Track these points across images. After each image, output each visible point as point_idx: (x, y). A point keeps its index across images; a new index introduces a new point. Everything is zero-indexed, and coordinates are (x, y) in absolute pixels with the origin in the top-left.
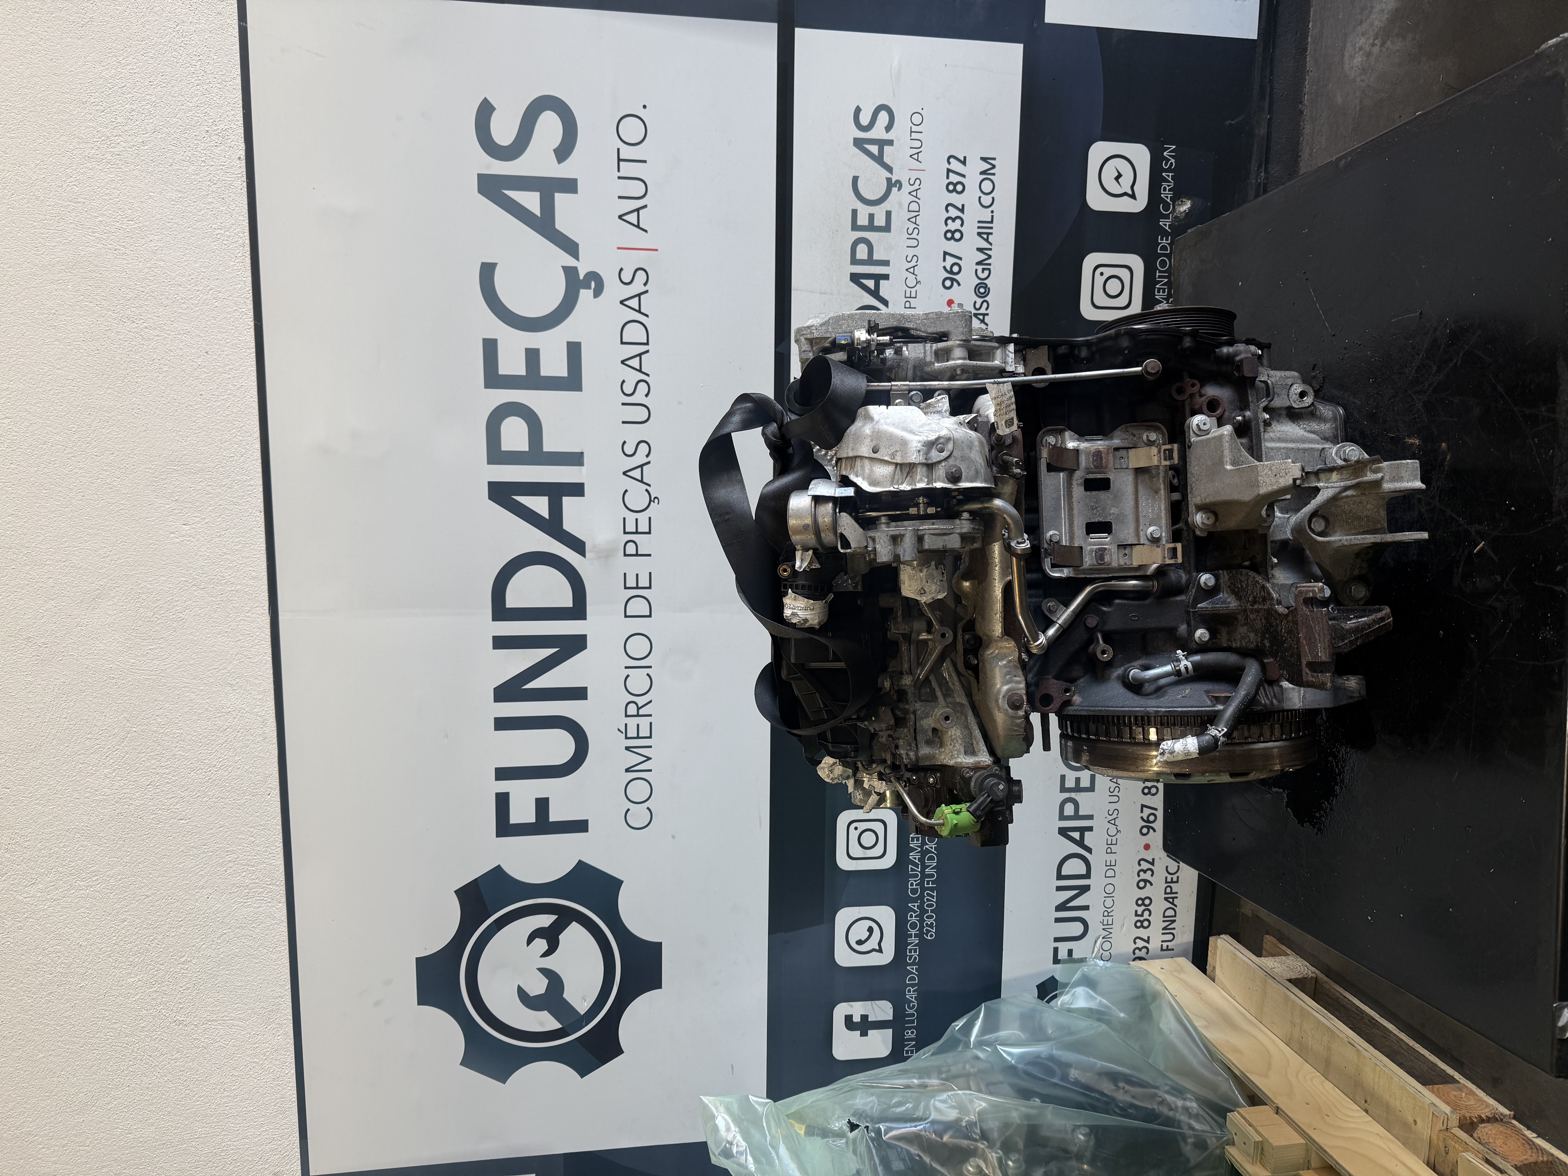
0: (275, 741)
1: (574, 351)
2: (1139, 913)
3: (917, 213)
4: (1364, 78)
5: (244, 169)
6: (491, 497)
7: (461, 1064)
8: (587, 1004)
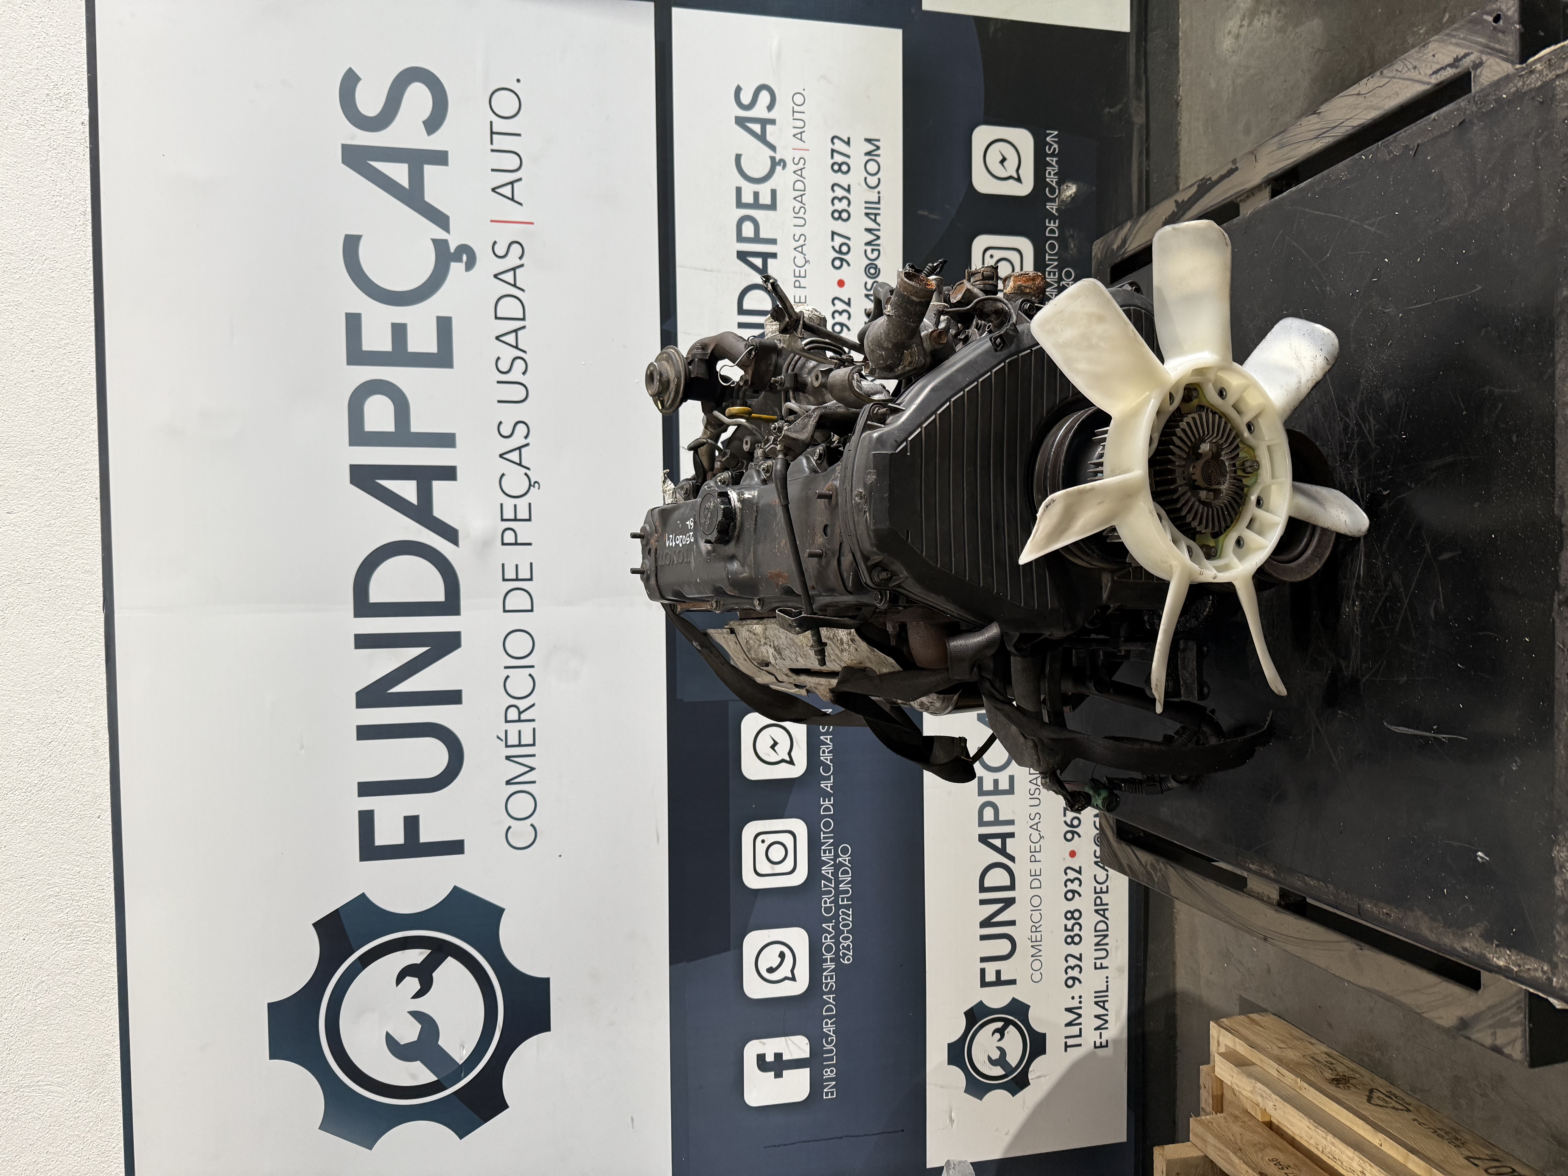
0: (107, 755)
1: (444, 326)
2: (1069, 927)
3: (803, 193)
4: (1235, 59)
5: (87, 134)
6: (352, 482)
7: (320, 1128)
8: (466, 1051)
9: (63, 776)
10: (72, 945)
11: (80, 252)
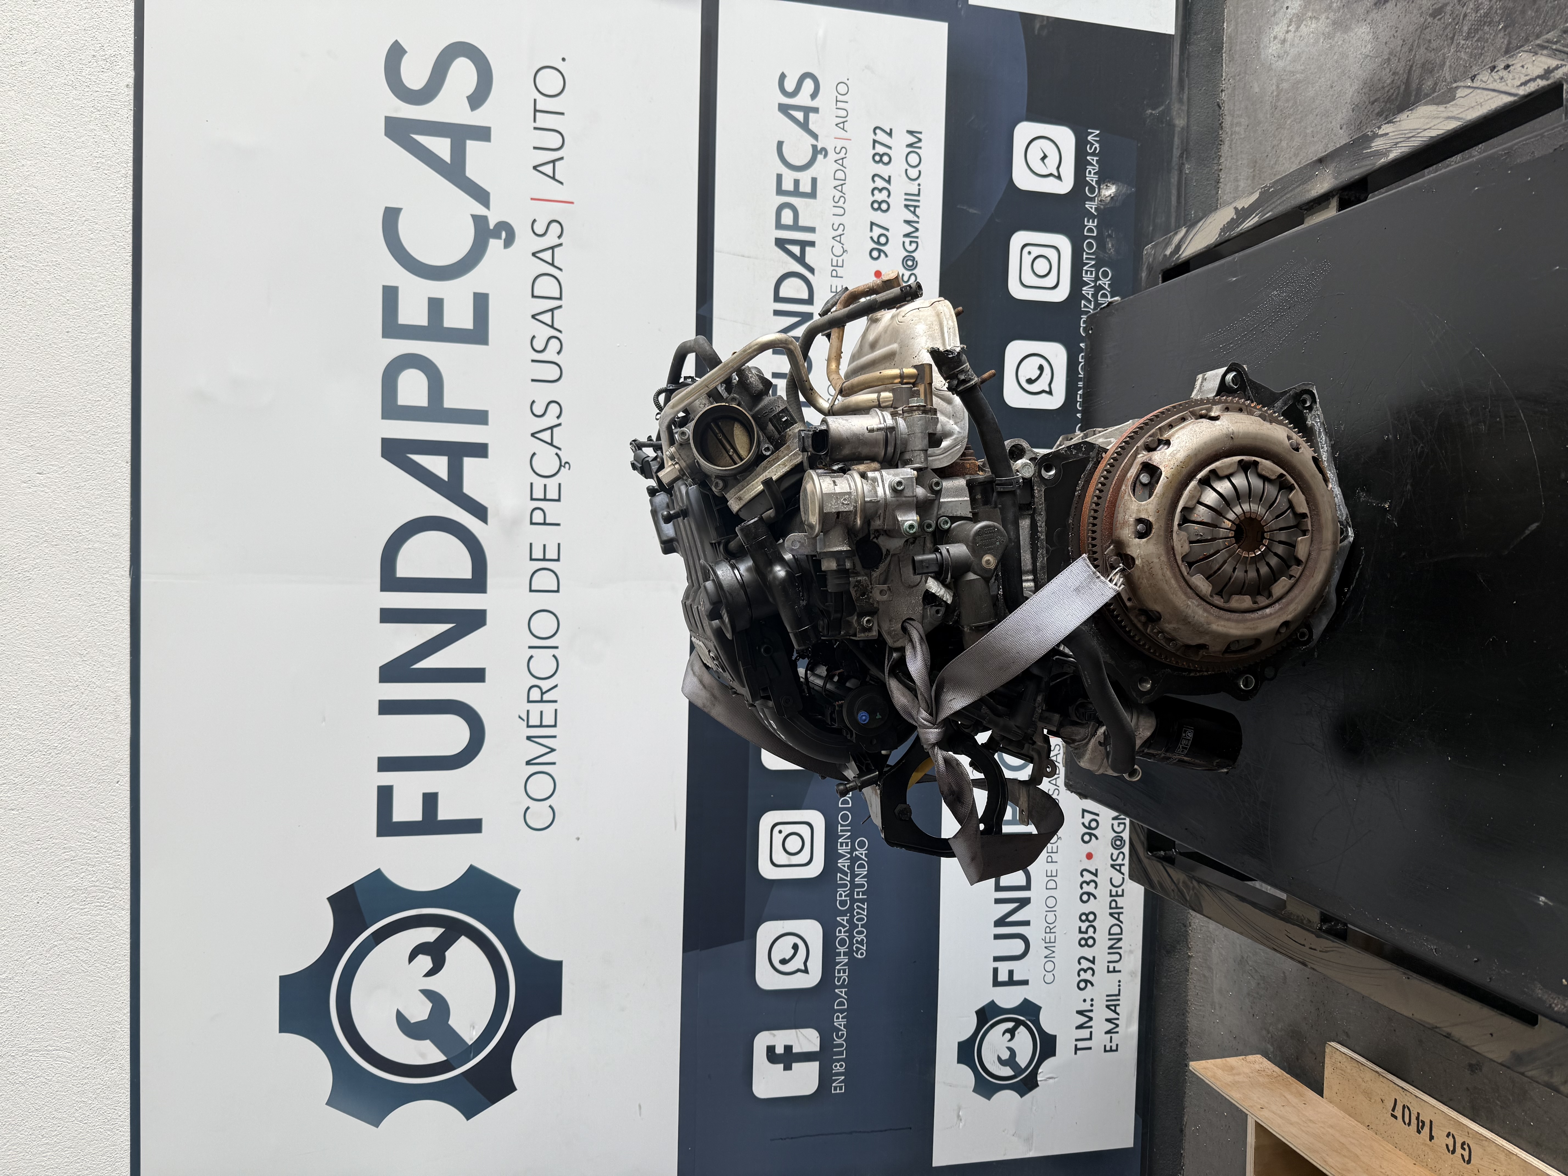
1: (481, 302)
2: (1083, 929)
3: (843, 182)
4: (1281, 64)
5: (132, 97)
6: (384, 455)
7: (327, 1104)
8: (476, 1032)
9: (82, 739)
10: (86, 910)
11: (120, 215)
